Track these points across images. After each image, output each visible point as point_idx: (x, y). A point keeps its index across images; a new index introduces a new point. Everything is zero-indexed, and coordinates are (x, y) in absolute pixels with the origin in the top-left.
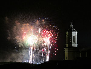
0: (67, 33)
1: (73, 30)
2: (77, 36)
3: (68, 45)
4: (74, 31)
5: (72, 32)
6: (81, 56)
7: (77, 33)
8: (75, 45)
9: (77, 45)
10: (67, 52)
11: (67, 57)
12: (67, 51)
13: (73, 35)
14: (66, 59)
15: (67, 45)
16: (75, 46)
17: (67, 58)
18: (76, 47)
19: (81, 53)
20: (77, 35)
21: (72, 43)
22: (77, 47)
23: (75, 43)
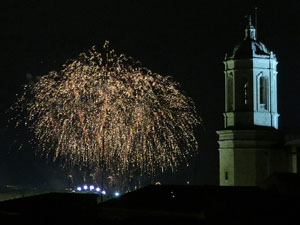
0: (230, 64)
1: (260, 52)
2: (274, 78)
3: (236, 117)
4: (262, 53)
5: (254, 60)
6: (295, 171)
7: (274, 63)
8: (267, 116)
9: (276, 116)
10: (231, 151)
11: (232, 170)
12: (231, 143)
13: (256, 72)
14: (223, 182)
15: (230, 118)
16: (268, 124)
17: (231, 177)
18: (272, 128)
19: (295, 158)
20: (275, 72)
21: (252, 111)
22: (276, 125)
23: (266, 108)
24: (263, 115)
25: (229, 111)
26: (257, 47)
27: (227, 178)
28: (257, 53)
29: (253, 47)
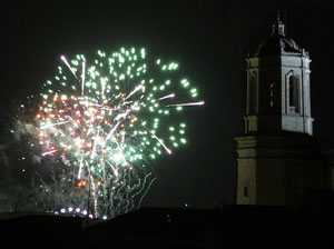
0: (254, 61)
2: (307, 78)
5: (283, 58)
7: (307, 61)
8: (299, 121)
9: (309, 121)
10: (253, 162)
12: (253, 152)
13: (284, 70)
16: (300, 129)
17: (252, 193)
18: (305, 135)
20: (308, 71)
21: (280, 114)
22: (309, 131)
23: (297, 110)
24: (294, 119)
25: (251, 114)
26: (286, 44)
27: (246, 195)
28: (286, 50)
29: (282, 44)
